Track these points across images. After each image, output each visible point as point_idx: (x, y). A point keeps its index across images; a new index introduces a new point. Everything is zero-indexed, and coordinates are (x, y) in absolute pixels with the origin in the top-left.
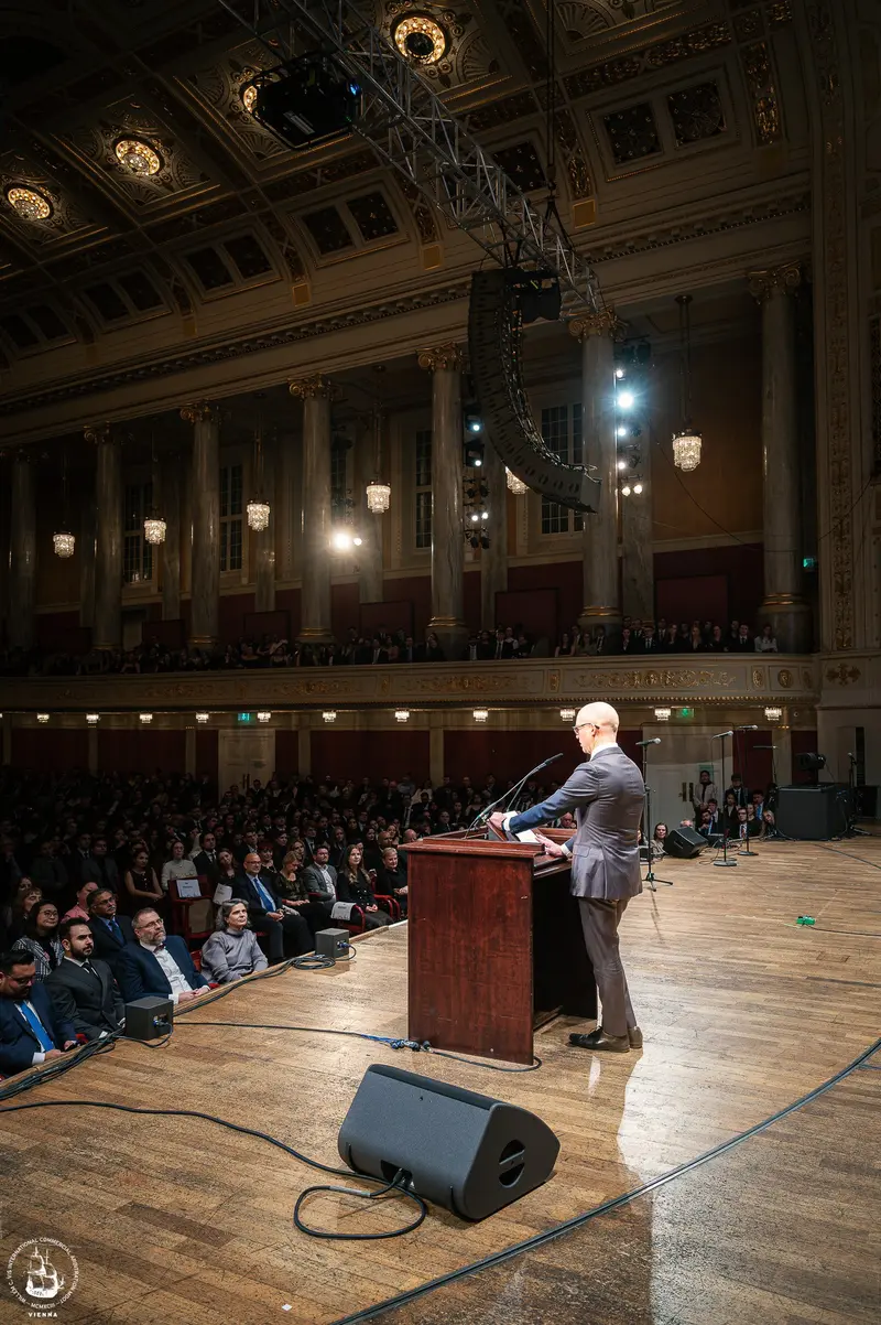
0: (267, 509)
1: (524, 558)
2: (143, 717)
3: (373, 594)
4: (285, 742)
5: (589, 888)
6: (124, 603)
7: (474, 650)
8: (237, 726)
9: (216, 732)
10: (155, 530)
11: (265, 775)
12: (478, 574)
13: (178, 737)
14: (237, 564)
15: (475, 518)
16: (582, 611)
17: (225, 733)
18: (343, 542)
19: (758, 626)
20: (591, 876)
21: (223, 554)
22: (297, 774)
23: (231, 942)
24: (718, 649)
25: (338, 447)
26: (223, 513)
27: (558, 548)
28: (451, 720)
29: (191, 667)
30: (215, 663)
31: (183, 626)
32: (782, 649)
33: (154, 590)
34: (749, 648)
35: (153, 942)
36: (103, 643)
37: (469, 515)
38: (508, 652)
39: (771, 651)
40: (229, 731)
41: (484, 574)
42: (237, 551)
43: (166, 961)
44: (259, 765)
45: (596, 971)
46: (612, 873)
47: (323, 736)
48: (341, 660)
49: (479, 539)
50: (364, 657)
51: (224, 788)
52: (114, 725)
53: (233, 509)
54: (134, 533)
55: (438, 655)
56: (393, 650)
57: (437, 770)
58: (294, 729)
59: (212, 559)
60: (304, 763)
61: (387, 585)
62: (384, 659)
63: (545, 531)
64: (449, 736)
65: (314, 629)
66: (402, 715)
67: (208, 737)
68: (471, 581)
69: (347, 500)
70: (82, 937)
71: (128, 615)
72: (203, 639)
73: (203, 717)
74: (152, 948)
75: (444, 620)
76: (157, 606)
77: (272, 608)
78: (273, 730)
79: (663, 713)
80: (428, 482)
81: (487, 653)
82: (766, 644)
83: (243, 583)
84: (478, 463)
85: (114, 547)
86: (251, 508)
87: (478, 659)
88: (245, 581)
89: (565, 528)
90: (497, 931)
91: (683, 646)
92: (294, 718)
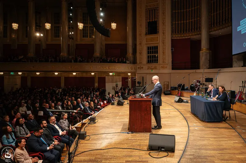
1: (79, 42)
11: (18, 87)
15: (70, 33)
16: (94, 54)
24: (120, 62)
27: (86, 41)
28: (66, 75)
38: (80, 61)
40: (7, 77)
41: (70, 45)
43: (56, 127)
44: (16, 84)
48: (41, 61)
49: (70, 37)
50: (46, 61)
57: (63, 85)
58: (26, 76)
60: (29, 83)
61: (47, 45)
62: (51, 61)
63: (83, 37)
65: (31, 54)
66: (56, 74)
75: (64, 54)
77: (16, 48)
78: (21, 76)
79: (111, 74)
81: (76, 61)
82: (128, 62)
84: (71, 22)
86: (13, 24)
87: (74, 62)
89: (87, 37)
92: (26, 74)
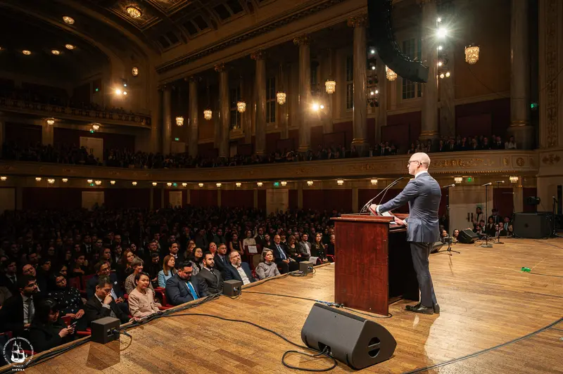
0: (285, 95)
1: (394, 111)
2: (237, 184)
3: (329, 130)
4: (293, 194)
5: (415, 238)
6: (231, 138)
7: (371, 152)
8: (274, 188)
9: (265, 191)
10: (241, 106)
11: (284, 208)
12: (373, 120)
13: (250, 193)
14: (273, 120)
15: (372, 93)
16: (420, 133)
17: (269, 191)
18: (316, 107)
19: (507, 137)
20: (416, 232)
21: (268, 115)
22: (297, 207)
23: (267, 267)
24: (486, 148)
25: (314, 66)
26: (267, 98)
27: (410, 106)
28: (361, 184)
29: (256, 163)
30: (264, 161)
31: (253, 145)
32: (519, 147)
33: (242, 133)
34: (502, 147)
35: (236, 264)
36: (222, 154)
37: (370, 92)
38: (387, 153)
39: (513, 148)
40: (270, 190)
41: (376, 120)
42: (273, 114)
43: (241, 272)
44: (282, 204)
45: (418, 276)
46: (426, 231)
47: (308, 192)
48: (315, 158)
49: (374, 103)
50: (325, 157)
51: (268, 213)
52: (227, 188)
53: (272, 96)
54: (233, 109)
55: (356, 155)
56: (337, 154)
57: (355, 206)
58: (296, 188)
59: (263, 117)
60: (300, 204)
61: (334, 126)
62: (333, 157)
63: (404, 98)
64: (360, 191)
65: (304, 146)
66: (340, 182)
67: (262, 192)
68: (370, 123)
69: (318, 89)
70: (210, 259)
71: (232, 143)
72: (260, 152)
73: (260, 184)
74: (236, 267)
75: (359, 140)
76: (242, 139)
77: (287, 137)
78: (287, 190)
79: (459, 180)
80: (352, 79)
81: (377, 153)
82: (510, 145)
83: (275, 127)
84: (374, 68)
85: (226, 114)
86: (278, 95)
87: (373, 155)
88: (276, 127)
89: (413, 96)
90: (373, 256)
91: (469, 147)
92: (296, 184)
